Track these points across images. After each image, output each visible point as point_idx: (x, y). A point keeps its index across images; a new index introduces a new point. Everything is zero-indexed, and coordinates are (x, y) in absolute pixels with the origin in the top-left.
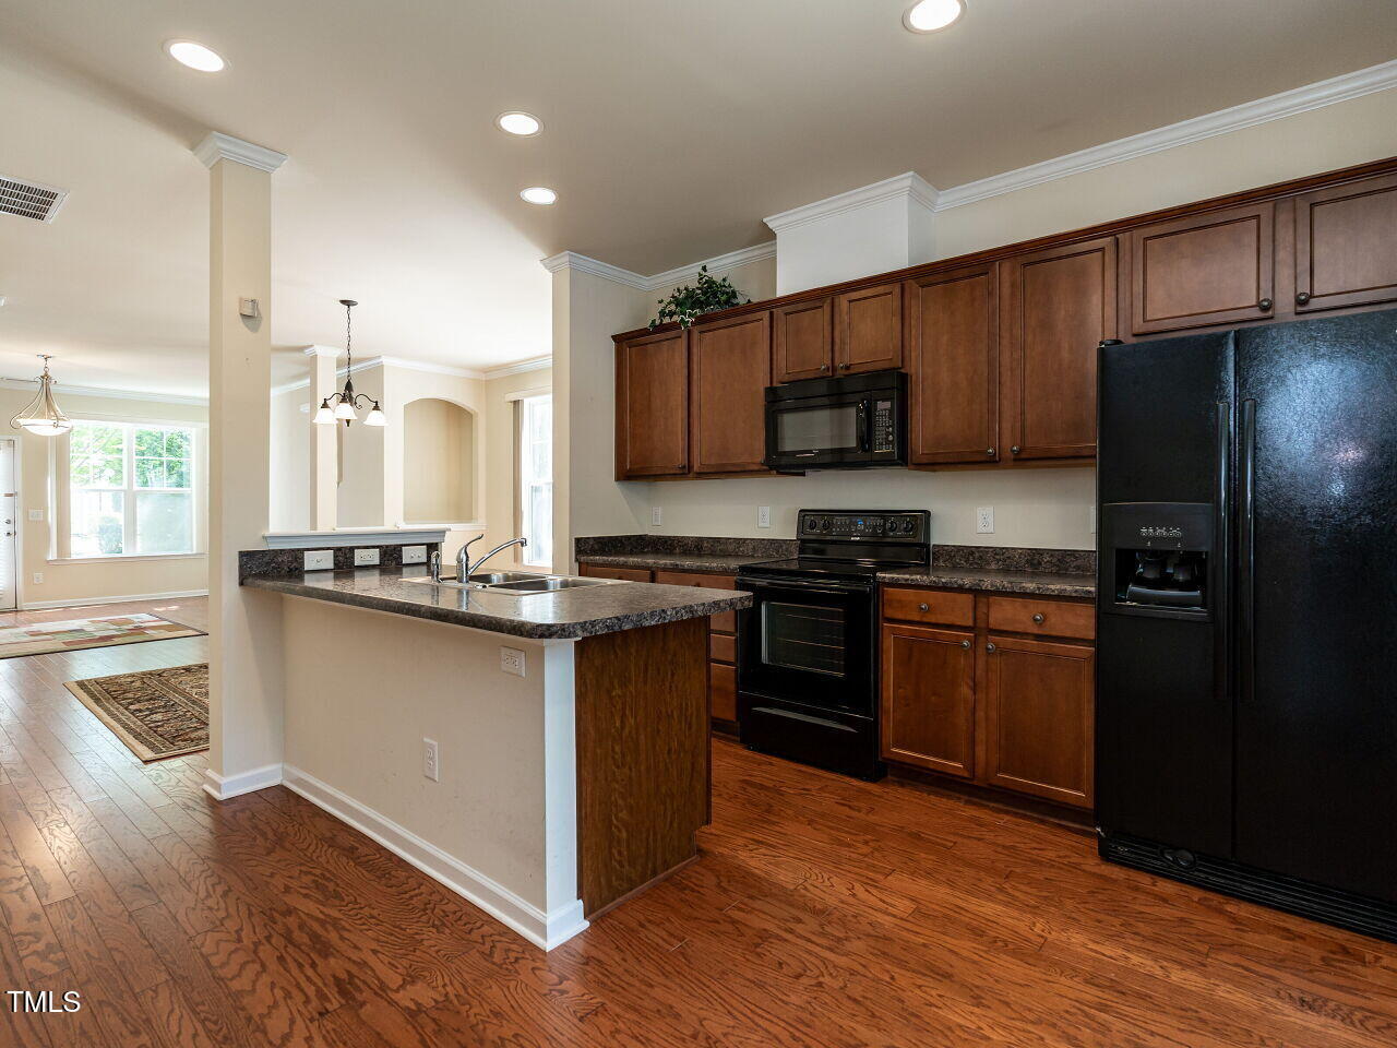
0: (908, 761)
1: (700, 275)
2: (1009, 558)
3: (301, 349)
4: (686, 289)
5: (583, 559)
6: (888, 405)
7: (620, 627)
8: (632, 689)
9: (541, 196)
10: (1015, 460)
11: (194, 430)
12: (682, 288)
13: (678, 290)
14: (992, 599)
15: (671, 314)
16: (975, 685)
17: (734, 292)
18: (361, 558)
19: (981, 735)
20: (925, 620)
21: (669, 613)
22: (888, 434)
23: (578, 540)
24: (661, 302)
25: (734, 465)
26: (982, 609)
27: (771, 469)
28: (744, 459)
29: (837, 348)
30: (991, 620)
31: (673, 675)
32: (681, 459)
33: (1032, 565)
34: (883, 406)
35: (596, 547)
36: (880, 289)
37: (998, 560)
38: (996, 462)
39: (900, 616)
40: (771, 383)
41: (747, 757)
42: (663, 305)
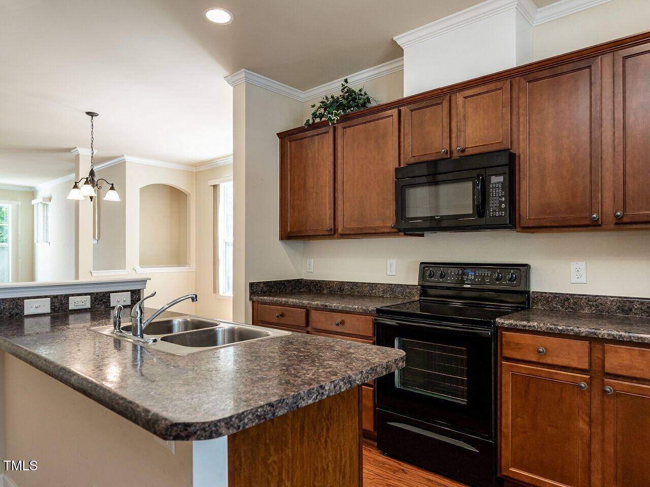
0: (527, 481)
1: (343, 85)
2: (602, 304)
3: (69, 150)
4: (332, 97)
5: (255, 298)
6: (501, 179)
7: (274, 414)
8: (288, 452)
9: (219, 16)
10: (616, 224)
11: (10, 205)
12: (329, 97)
13: (326, 98)
14: (608, 346)
15: (321, 116)
16: (590, 421)
17: (368, 99)
18: (74, 303)
19: (596, 465)
20: (541, 361)
21: (327, 388)
22: (501, 202)
23: (251, 285)
24: (313, 106)
25: (371, 228)
26: (597, 354)
27: (400, 231)
28: (378, 223)
29: (454, 135)
30: (607, 365)
31: (328, 429)
32: (328, 224)
33: (623, 311)
34: (497, 180)
35: (265, 289)
36: (492, 86)
37: (591, 306)
38: (599, 225)
39: (518, 357)
40: (399, 165)
41: (384, 463)
42: (315, 109)
